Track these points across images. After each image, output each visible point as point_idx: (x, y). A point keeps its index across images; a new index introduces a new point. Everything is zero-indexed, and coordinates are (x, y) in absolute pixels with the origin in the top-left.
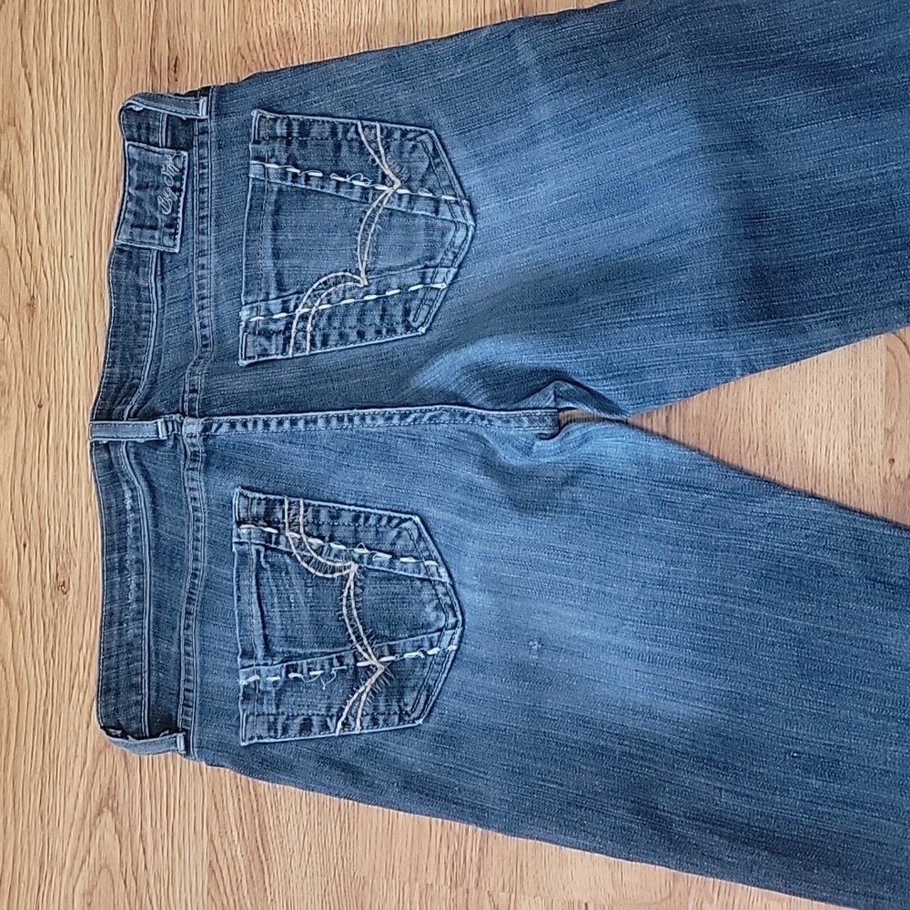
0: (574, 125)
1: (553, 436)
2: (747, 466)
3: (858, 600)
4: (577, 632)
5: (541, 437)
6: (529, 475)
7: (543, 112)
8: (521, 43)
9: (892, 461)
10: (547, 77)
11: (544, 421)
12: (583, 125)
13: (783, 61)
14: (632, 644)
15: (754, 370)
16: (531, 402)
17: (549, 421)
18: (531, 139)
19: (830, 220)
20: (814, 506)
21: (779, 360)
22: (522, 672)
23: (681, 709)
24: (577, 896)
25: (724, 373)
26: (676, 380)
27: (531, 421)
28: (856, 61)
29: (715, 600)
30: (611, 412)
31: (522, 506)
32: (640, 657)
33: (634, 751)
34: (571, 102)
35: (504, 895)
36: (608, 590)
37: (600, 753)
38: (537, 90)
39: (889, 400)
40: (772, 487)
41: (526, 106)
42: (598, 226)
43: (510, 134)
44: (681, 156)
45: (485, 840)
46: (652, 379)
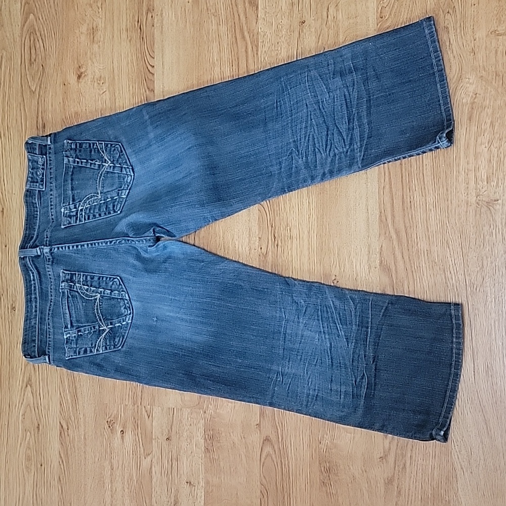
0: (160, 139)
1: (153, 246)
2: (218, 254)
3: (249, 297)
4: (168, 314)
5: (149, 246)
6: (152, 261)
7: (151, 135)
8: (144, 112)
9: (261, 248)
10: (152, 124)
11: (150, 241)
12: (163, 139)
13: (222, 114)
14: (184, 317)
15: (216, 220)
16: (146, 234)
17: (152, 241)
18: (149, 145)
19: (239, 167)
20: (236, 265)
21: (223, 216)
22: (150, 328)
23: (199, 338)
24: (171, 406)
25: (207, 222)
26: (191, 225)
27: (146, 241)
28: (245, 112)
29: (208, 300)
30: (172, 237)
31: (148, 271)
32: (186, 321)
33: (186, 354)
34: (159, 131)
35: (149, 407)
36: (176, 298)
37: (175, 355)
38: (150, 128)
39: (260, 227)
40: (224, 259)
41: (147, 133)
42: (169, 173)
43: (144, 143)
44: (189, 148)
45: (143, 388)
46: (183, 225)
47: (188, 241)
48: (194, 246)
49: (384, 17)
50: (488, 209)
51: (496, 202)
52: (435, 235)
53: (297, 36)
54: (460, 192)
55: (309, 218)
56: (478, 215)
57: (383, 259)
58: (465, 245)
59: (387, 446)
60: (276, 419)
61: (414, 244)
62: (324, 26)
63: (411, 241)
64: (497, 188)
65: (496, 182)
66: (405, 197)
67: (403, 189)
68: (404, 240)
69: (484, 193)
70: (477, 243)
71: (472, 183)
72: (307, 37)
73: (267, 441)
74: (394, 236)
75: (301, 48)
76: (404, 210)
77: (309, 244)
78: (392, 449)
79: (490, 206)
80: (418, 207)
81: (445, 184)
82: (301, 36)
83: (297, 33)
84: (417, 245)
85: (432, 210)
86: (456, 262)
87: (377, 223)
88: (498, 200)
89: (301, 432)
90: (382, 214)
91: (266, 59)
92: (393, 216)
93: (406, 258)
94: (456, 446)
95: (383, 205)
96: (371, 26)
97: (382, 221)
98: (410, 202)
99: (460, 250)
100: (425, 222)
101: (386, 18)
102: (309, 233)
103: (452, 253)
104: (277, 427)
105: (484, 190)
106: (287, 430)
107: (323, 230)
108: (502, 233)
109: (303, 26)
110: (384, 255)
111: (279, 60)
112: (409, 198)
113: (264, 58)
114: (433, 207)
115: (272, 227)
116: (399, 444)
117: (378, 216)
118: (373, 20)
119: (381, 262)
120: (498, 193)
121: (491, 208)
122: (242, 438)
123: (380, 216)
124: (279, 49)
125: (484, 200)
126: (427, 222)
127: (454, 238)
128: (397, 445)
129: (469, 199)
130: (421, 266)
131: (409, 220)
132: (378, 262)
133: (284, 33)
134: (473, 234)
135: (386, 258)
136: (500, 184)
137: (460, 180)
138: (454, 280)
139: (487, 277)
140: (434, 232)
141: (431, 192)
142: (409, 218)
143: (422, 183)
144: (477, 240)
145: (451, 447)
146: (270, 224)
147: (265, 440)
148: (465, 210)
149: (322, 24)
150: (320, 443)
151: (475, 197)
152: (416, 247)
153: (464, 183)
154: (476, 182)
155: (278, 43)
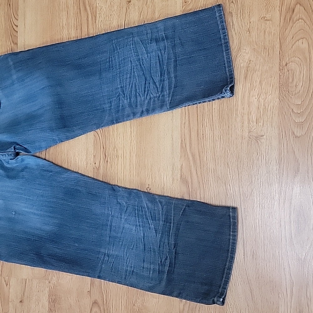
0: (21, 80)
1: (14, 159)
2: (63, 166)
3: (85, 198)
4: (24, 209)
5: (11, 159)
6: (12, 169)
7: (15, 77)
8: (9, 60)
9: (95, 163)
10: (15, 68)
11: (11, 155)
12: (23, 80)
13: (69, 64)
14: (36, 212)
15: (62, 141)
16: (8, 150)
17: (13, 155)
18: (13, 84)
19: (80, 103)
20: (76, 175)
21: (68, 139)
22: (10, 220)
23: (47, 228)
24: (25, 277)
25: (55, 142)
26: (43, 144)
27: (8, 155)
28: (86, 64)
29: (55, 200)
30: (28, 153)
31: (9, 177)
32: (38, 215)
33: (36, 239)
34: (20, 74)
35: (7, 278)
36: (30, 198)
37: (28, 240)
38: (13, 71)
39: (94, 148)
40: (67, 170)
41: (11, 75)
42: (27, 105)
43: (9, 82)
44: (43, 88)
45: (3, 264)
46: (37, 144)
47: (41, 156)
48: (45, 159)
49: (187, 2)
50: (256, 141)
51: (262, 137)
52: (219, 159)
53: (125, 11)
54: (237, 129)
55: (131, 142)
56: (249, 146)
57: (183, 174)
58: (240, 166)
59: (182, 307)
60: (103, 287)
61: (204, 164)
62: (145, 6)
63: (203, 162)
64: (263, 127)
65: (262, 123)
66: (199, 131)
67: (198, 125)
68: (198, 162)
69: (254, 131)
70: (248, 166)
71: (246, 123)
72: (132, 13)
73: (95, 303)
74: (191, 158)
75: (128, 20)
76: (198, 140)
77: (130, 161)
78: (185, 310)
79: (258, 139)
80: (208, 138)
81: (227, 122)
82: (128, 11)
83: (125, 9)
84: (207, 165)
85: (218, 141)
86: (233, 178)
87: (179, 148)
88: (263, 136)
89: (120, 297)
90: (183, 142)
91: (102, 26)
92: (190, 143)
93: (199, 174)
94: (230, 308)
95: (183, 136)
96: (178, 8)
97: (183, 147)
98: (203, 134)
99: (236, 170)
100: (213, 149)
101: (189, 3)
102: (130, 153)
103: (231, 172)
104: (103, 293)
105: (254, 128)
106: (110, 296)
107: (140, 152)
108: (265, 159)
109: (130, 5)
110: (184, 171)
111: (112, 28)
112: (202, 131)
113: (101, 26)
114: (219, 139)
115: (104, 148)
116: (190, 307)
117: (180, 143)
118: (180, 4)
119: (181, 176)
120: (263, 131)
121: (258, 141)
122: (77, 301)
123: (182, 143)
124: (112, 19)
125: (254, 135)
126: (214, 149)
127: (233, 161)
128: (189, 307)
129: (244, 134)
130: (209, 180)
131: (202, 147)
132: (179, 176)
133: (115, 8)
134: (245, 159)
135: (184, 174)
136: (265, 124)
137: (238, 121)
138: (232, 191)
139: (255, 189)
140: (219, 157)
141: (218, 128)
142: (202, 146)
143: (212, 121)
144: (249, 163)
145: (227, 308)
146: (102, 146)
147: (94, 303)
148: (241, 142)
149: (143, 4)
150: (134, 305)
151: (248, 133)
152: (206, 167)
153: (241, 123)
154: (249, 123)
155: (111, 15)
